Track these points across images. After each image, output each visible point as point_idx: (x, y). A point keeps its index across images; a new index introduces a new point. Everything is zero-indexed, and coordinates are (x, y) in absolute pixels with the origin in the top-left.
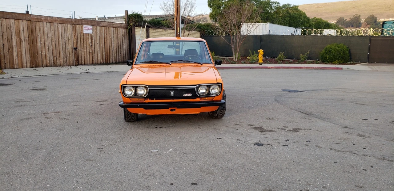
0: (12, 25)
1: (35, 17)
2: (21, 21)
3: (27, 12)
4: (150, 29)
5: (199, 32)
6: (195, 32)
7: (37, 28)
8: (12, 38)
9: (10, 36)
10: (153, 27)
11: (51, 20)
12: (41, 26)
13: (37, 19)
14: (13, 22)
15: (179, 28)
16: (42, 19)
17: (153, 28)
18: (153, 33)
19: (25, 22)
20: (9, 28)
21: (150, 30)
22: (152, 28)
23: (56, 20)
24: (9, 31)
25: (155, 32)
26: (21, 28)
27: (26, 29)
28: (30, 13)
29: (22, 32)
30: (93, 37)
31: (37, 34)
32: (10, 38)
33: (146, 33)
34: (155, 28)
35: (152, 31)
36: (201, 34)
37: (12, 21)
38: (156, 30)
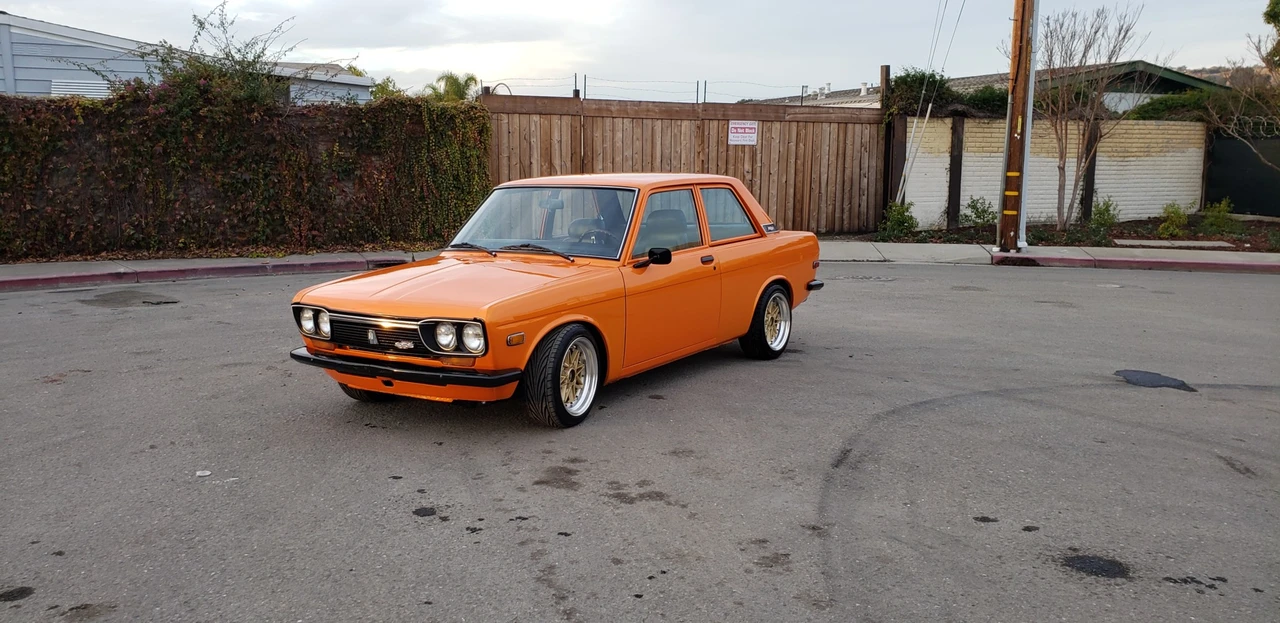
0: (533, 129)
1: (594, 106)
2: (555, 119)
3: (577, 92)
4: (966, 120)
5: (1198, 124)
6: (1180, 123)
7: (598, 134)
8: (531, 163)
9: (528, 158)
10: (981, 114)
11: (636, 112)
12: (608, 128)
13: (599, 110)
14: (536, 123)
15: (1020, 120)
16: (613, 108)
17: (980, 118)
18: (978, 135)
19: (566, 120)
20: (526, 138)
21: (966, 126)
22: (973, 117)
23: (648, 111)
24: (525, 144)
25: (988, 130)
26: (556, 136)
27: (566, 138)
28: (582, 96)
29: (556, 146)
30: (759, 156)
31: (597, 151)
32: (527, 163)
33: (950, 135)
34: (989, 117)
35: (975, 130)
36: (1208, 129)
37: (536, 118)
38: (994, 125)
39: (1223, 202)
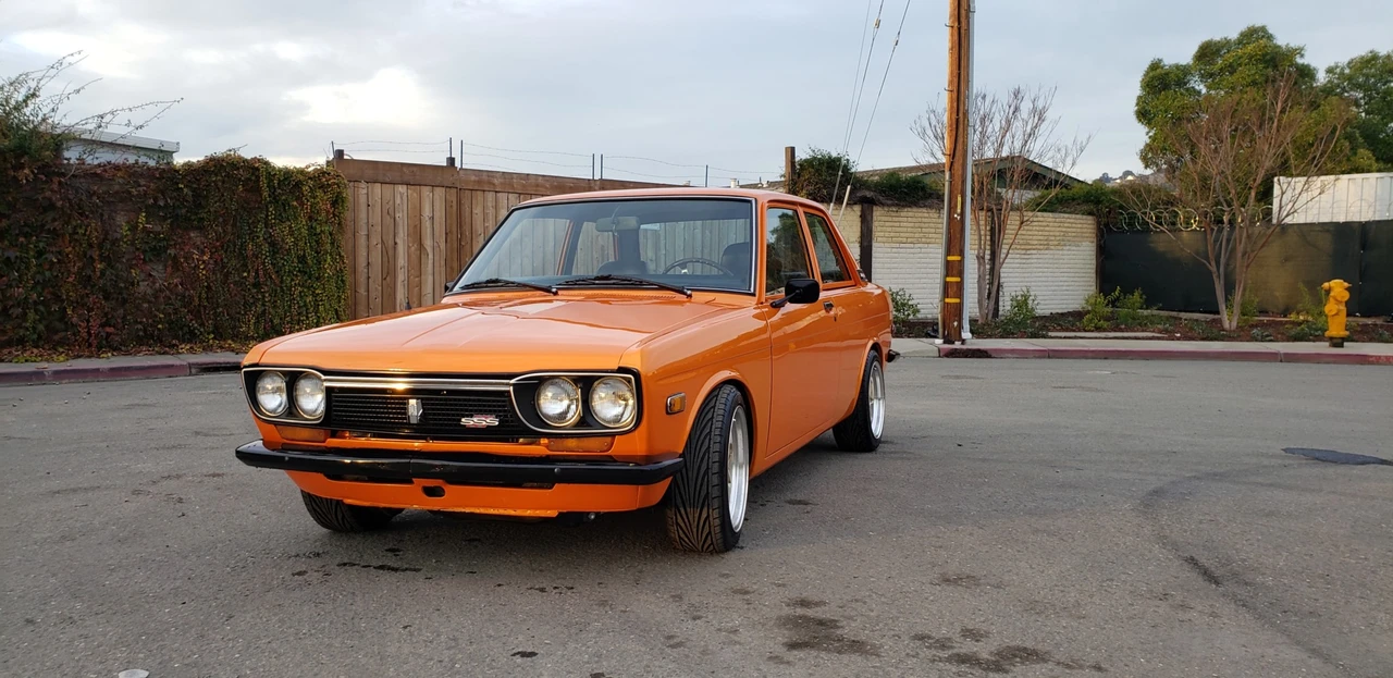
0: (398, 201)
1: (473, 178)
2: (426, 191)
3: (451, 161)
4: (875, 208)
5: (1090, 217)
6: (1074, 216)
7: (478, 210)
8: (396, 243)
9: (391, 236)
10: (890, 202)
11: (524, 186)
12: (490, 204)
13: (479, 182)
14: (401, 194)
15: (959, 199)
16: (496, 181)
17: (888, 206)
18: (887, 224)
19: (440, 192)
20: (390, 212)
21: (874, 214)
22: (883, 205)
23: (537, 186)
24: (388, 220)
25: (897, 219)
26: (427, 212)
27: (440, 214)
28: (458, 164)
29: (427, 224)
30: (663, 242)
31: (476, 231)
32: (391, 243)
33: (859, 224)
34: (897, 205)
35: (884, 219)
36: (1099, 223)
37: (402, 189)
38: (902, 214)
39: (1136, 294)
